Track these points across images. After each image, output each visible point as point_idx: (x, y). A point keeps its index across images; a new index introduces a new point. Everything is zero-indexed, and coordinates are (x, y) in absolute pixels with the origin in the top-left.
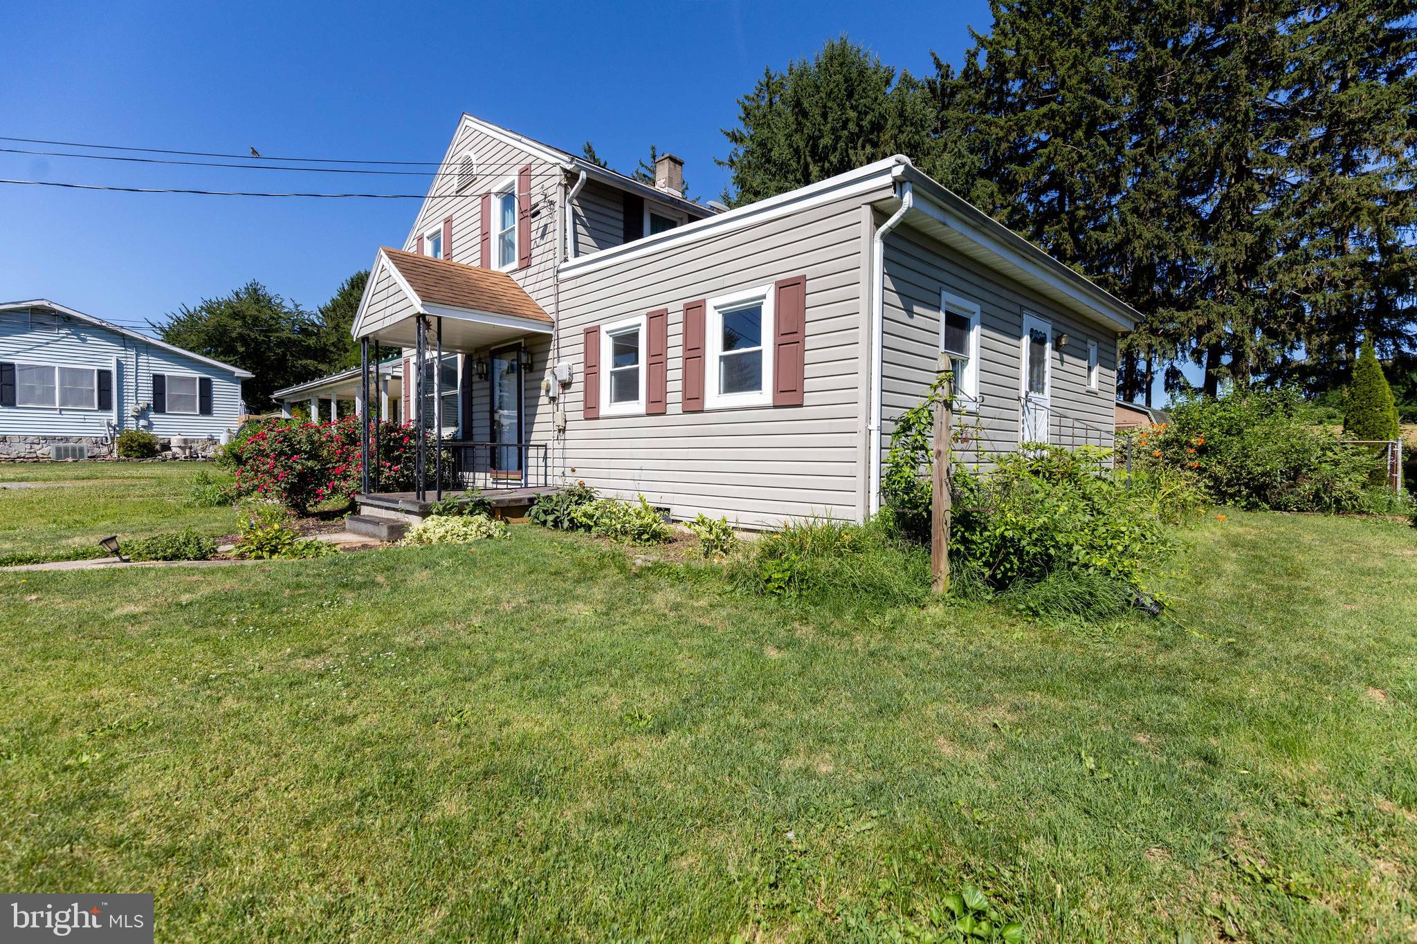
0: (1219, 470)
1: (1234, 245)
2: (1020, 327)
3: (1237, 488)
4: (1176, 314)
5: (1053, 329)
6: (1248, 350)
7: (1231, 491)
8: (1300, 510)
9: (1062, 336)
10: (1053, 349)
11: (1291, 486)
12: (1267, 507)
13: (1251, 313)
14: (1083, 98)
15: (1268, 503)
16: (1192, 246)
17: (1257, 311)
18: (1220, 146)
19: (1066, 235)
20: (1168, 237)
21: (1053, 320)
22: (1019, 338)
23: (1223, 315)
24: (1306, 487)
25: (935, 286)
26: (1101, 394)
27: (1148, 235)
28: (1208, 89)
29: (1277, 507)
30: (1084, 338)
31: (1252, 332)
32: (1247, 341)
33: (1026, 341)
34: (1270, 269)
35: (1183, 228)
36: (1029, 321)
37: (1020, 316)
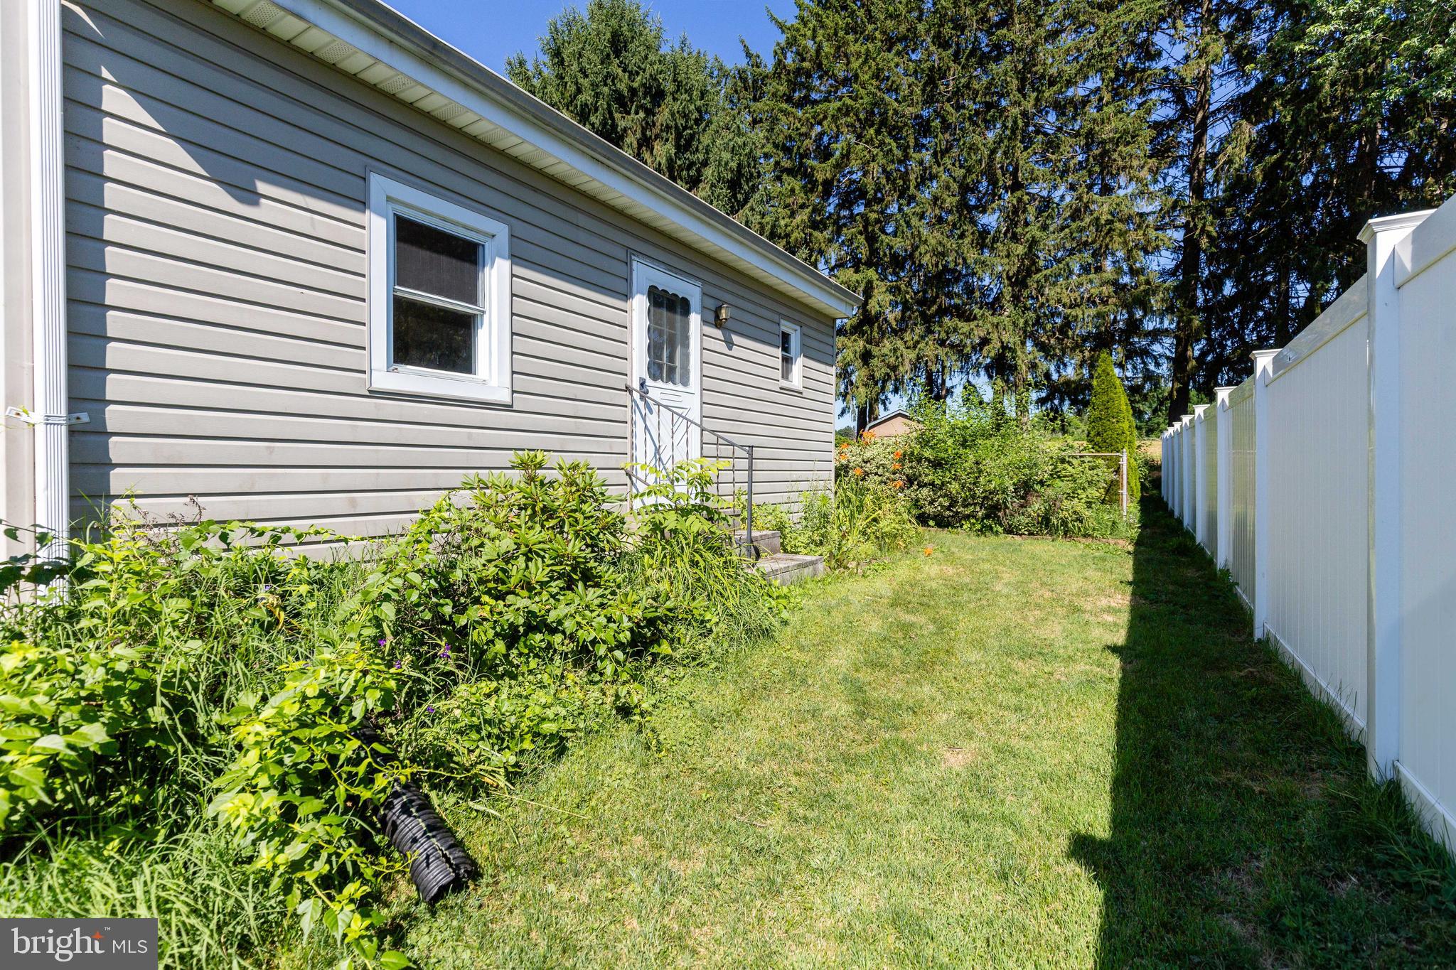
0: (954, 487)
1: (1008, 256)
2: (628, 280)
3: (972, 508)
4: (960, 324)
5: (704, 294)
6: (1020, 362)
7: (967, 511)
8: (1031, 534)
9: (720, 307)
10: (705, 322)
11: (1022, 506)
12: (1000, 529)
13: (1021, 325)
14: (874, 95)
15: (1001, 525)
16: (972, 255)
17: (1026, 322)
18: (993, 152)
19: (861, 238)
20: (951, 244)
21: (704, 282)
22: (626, 296)
23: (997, 326)
24: (1037, 507)
25: (354, 162)
26: (807, 393)
27: (933, 242)
28: (985, 95)
29: (1010, 531)
30: (776, 318)
31: (1023, 343)
32: (1019, 353)
33: (640, 303)
34: (1038, 282)
35: (962, 236)
36: (645, 274)
37: (628, 263)
